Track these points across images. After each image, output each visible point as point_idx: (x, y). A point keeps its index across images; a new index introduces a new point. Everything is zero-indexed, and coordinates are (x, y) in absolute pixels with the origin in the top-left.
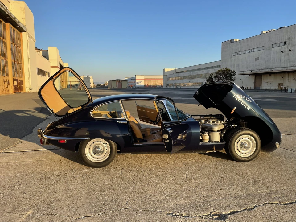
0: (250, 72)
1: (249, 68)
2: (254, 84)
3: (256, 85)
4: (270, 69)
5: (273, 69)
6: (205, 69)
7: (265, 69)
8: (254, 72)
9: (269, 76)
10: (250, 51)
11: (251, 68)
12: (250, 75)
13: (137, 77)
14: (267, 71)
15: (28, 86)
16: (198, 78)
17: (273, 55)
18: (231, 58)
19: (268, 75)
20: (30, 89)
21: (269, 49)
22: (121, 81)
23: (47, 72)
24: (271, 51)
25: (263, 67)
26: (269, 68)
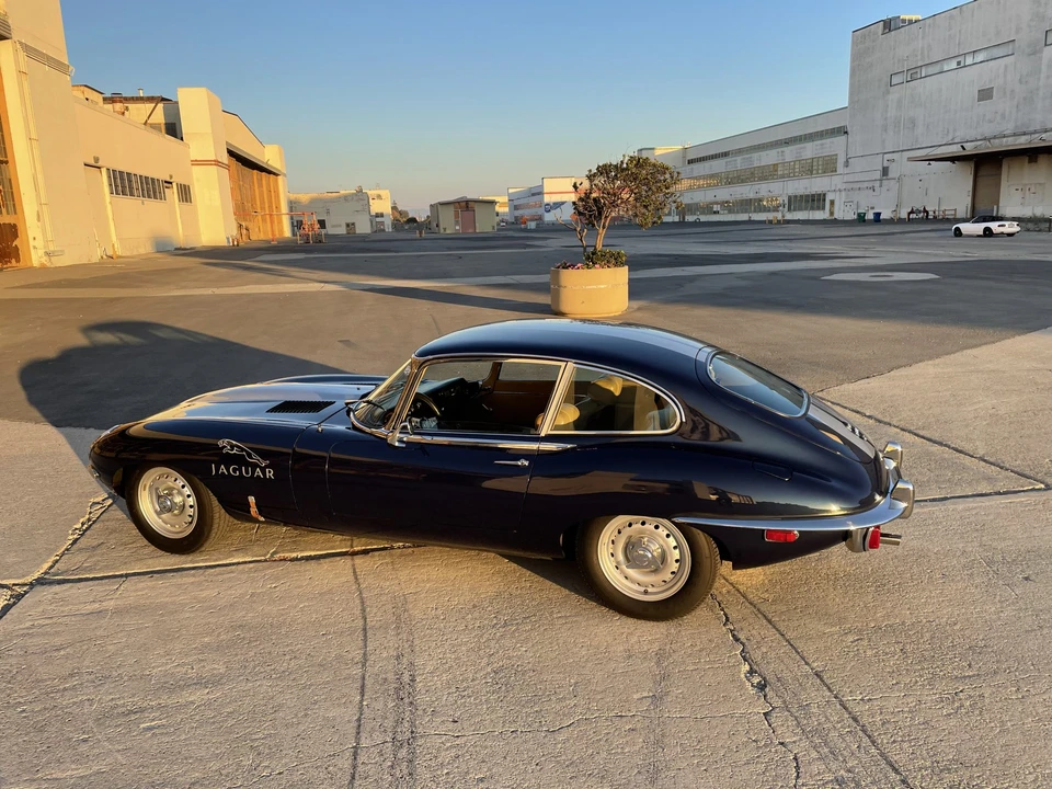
0: (955, 150)
1: (955, 130)
2: (970, 199)
3: (977, 201)
4: (1035, 132)
5: (1044, 136)
6: (787, 142)
7: (1015, 135)
8: (970, 148)
9: (1030, 162)
10: (959, 63)
11: (960, 135)
12: (953, 159)
13: (549, 186)
14: (1022, 142)
15: (39, 243)
16: (763, 178)
17: (1048, 77)
18: (888, 92)
19: (1027, 159)
20: (47, 254)
21: (1034, 53)
22: (471, 204)
23: (174, 184)
24: (1041, 59)
25: (1009, 127)
26: (1032, 129)
